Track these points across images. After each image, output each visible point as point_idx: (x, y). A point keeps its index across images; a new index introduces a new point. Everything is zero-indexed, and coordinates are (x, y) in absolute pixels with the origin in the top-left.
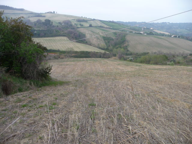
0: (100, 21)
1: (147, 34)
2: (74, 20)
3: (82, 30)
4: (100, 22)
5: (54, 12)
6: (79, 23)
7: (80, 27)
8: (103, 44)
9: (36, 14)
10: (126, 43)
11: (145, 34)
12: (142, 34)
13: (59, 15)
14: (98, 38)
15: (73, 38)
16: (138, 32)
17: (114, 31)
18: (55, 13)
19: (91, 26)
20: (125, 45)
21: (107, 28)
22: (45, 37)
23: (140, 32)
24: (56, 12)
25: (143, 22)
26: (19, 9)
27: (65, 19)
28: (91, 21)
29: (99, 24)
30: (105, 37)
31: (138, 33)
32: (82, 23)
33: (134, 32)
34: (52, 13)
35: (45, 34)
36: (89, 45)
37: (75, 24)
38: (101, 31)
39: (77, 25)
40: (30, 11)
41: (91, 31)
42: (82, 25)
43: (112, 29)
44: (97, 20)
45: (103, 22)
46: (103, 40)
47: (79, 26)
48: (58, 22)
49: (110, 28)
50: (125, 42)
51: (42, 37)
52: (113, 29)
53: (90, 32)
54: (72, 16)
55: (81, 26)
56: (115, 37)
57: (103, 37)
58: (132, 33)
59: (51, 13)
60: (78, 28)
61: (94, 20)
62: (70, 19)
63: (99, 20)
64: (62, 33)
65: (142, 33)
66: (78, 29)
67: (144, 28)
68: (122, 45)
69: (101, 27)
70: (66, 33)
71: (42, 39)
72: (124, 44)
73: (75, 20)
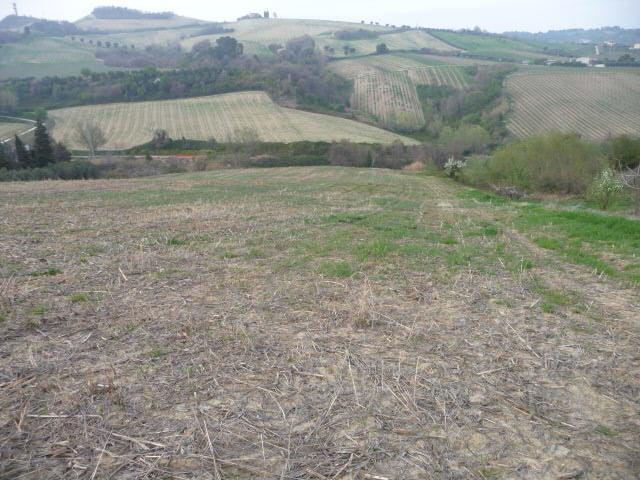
0: (428, 31)
1: (607, 65)
2: (330, 33)
3: (345, 68)
4: (427, 35)
5: (267, 14)
6: (343, 43)
7: (344, 56)
8: (411, 112)
9: (207, 25)
10: (500, 103)
11: (602, 66)
12: (584, 65)
13: (281, 22)
14: (398, 93)
15: (288, 93)
16: (571, 60)
17: (470, 62)
18: (271, 16)
19: (382, 50)
20: (495, 111)
21: (446, 54)
22: (186, 97)
23: (578, 60)
24: (275, 14)
25: (608, 29)
26: (159, 14)
27: (298, 33)
28: (393, 35)
29: (422, 42)
30: (426, 87)
31: (567, 64)
32: (353, 44)
33: (551, 60)
34: (260, 17)
35: (189, 85)
36: (348, 118)
37: (326, 48)
38: (416, 65)
39: (332, 50)
40: (192, 19)
41: (378, 68)
42: (353, 50)
43: (464, 56)
44: (415, 29)
45: (436, 33)
46: (416, 98)
47: (340, 54)
48: (267, 45)
49: (459, 55)
50: (498, 100)
51: (177, 97)
52: (471, 56)
53: (372, 72)
54: (324, 23)
55: (346, 53)
56: (466, 85)
57: (419, 87)
58: (545, 64)
59: (257, 16)
60: (332, 59)
61: (405, 29)
62: (312, 32)
63: (424, 29)
64: (252, 77)
65: (585, 60)
66: (332, 65)
67: (606, 46)
68: (484, 114)
69: (425, 51)
70: (264, 79)
71: (174, 104)
72: (492, 109)
73: (333, 35)
